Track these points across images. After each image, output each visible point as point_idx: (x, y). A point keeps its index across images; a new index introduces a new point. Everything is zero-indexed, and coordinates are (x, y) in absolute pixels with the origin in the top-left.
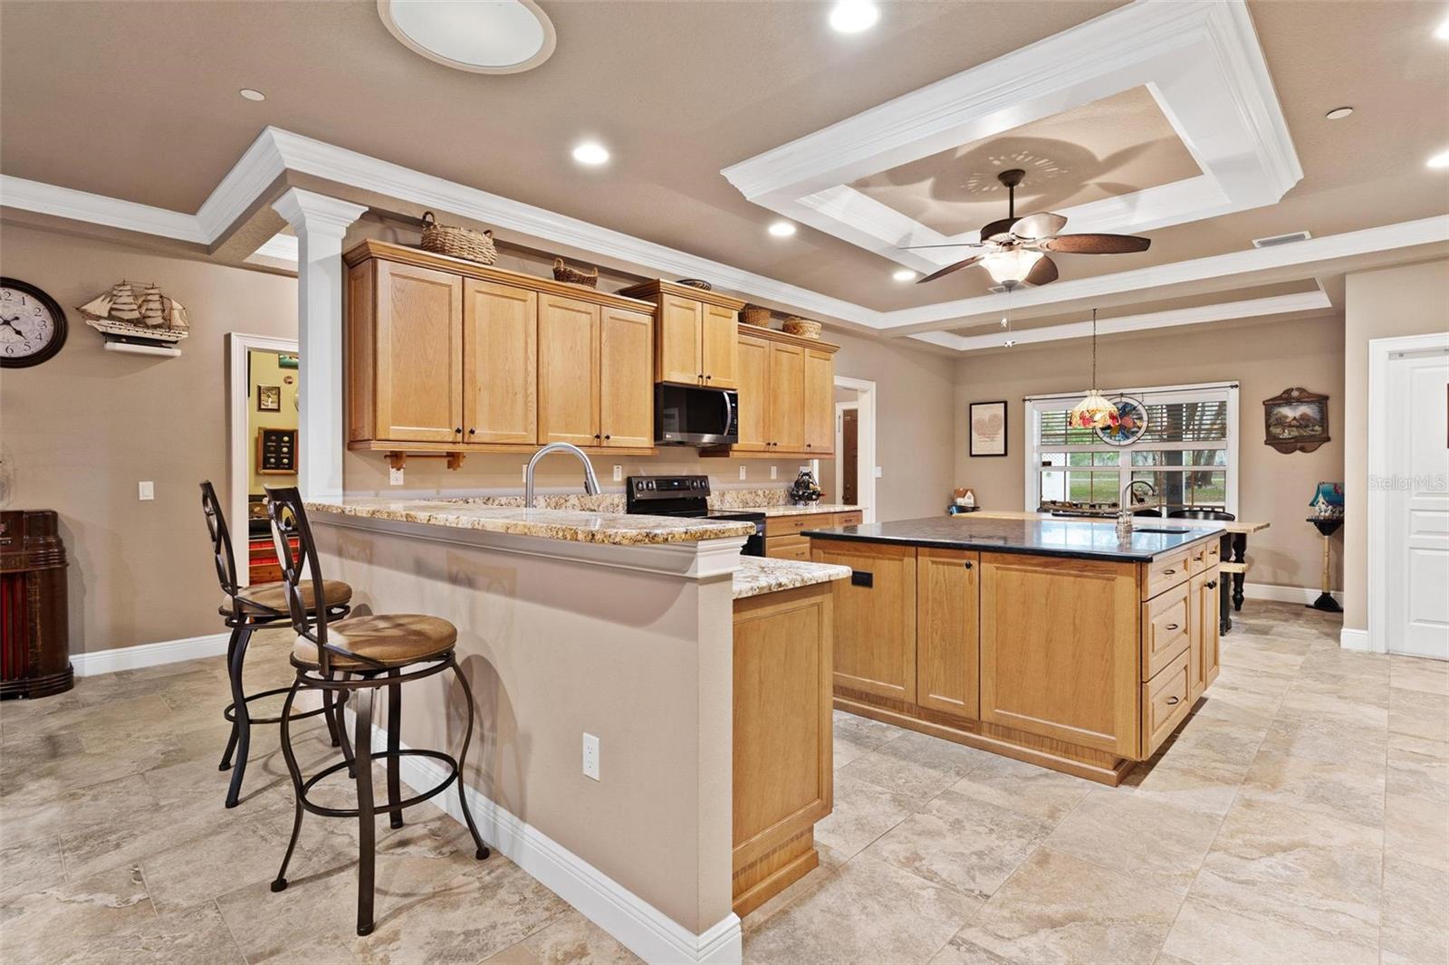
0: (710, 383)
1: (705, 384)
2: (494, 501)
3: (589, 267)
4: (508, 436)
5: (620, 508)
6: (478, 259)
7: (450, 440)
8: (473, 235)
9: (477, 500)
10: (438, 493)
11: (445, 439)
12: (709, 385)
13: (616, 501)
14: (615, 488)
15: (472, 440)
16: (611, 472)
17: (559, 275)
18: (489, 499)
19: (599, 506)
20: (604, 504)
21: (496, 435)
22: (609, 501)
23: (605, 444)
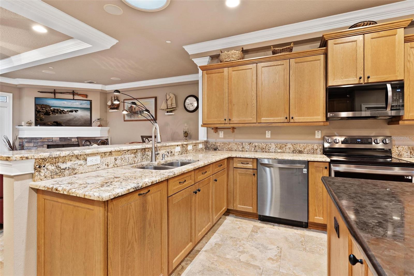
0: (370, 80)
1: (366, 82)
2: (252, 144)
3: (289, 44)
4: (244, 120)
5: (318, 151)
6: (232, 60)
7: (223, 123)
8: (229, 52)
9: (246, 143)
10: (234, 141)
11: (222, 123)
12: (370, 81)
13: (315, 147)
14: (317, 141)
15: (231, 123)
16: (314, 134)
17: (274, 53)
18: (251, 143)
19: (304, 149)
20: (307, 148)
21: (239, 120)
22: (310, 147)
23: (292, 121)
